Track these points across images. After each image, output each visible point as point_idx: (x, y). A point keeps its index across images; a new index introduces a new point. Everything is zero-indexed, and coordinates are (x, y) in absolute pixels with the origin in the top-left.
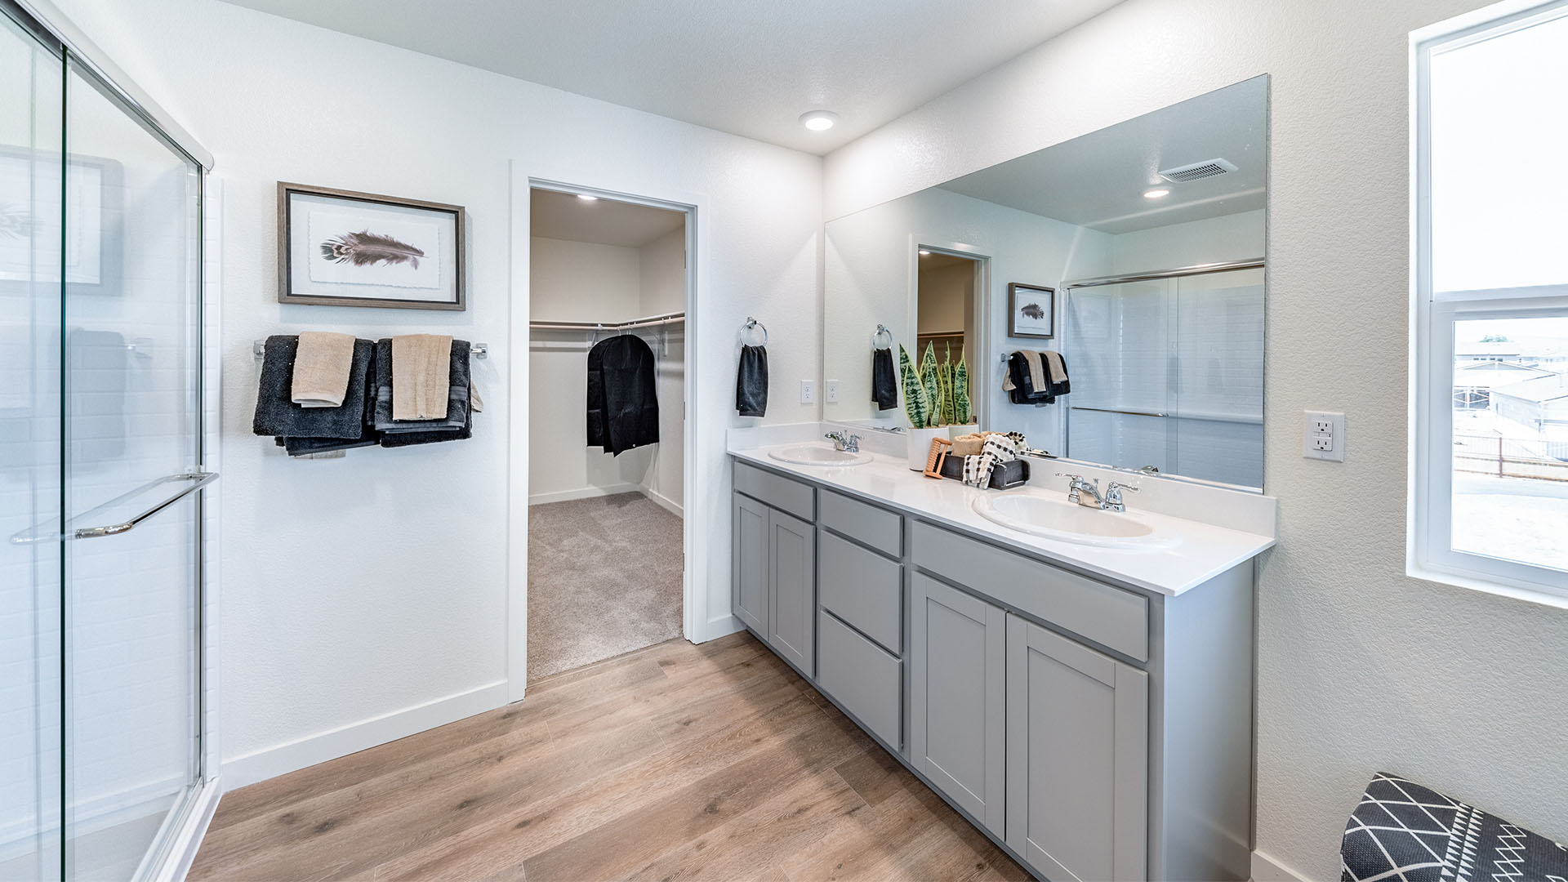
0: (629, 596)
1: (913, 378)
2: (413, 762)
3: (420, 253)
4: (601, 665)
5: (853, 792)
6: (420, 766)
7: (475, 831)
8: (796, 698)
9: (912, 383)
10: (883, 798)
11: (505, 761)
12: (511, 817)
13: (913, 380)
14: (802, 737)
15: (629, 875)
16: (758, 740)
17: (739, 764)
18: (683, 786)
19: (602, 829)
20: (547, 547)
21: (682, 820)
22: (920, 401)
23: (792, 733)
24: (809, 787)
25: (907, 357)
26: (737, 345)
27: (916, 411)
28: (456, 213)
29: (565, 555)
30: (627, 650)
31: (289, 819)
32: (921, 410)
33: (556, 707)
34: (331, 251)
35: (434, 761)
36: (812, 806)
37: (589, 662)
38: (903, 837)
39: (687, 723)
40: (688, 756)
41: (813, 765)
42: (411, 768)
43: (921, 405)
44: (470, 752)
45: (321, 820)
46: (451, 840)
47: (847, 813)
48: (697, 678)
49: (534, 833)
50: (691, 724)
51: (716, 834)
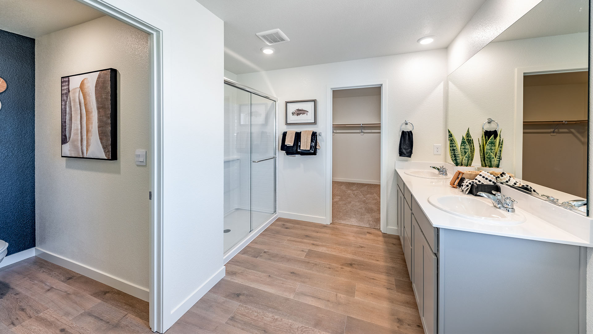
0: (374, 214)
1: (453, 144)
2: (304, 226)
3: (308, 112)
4: (352, 226)
5: (395, 286)
6: (304, 227)
7: (305, 241)
8: (402, 259)
9: (453, 146)
10: (404, 293)
11: (318, 233)
12: (312, 242)
13: (453, 145)
14: (393, 267)
15: (324, 263)
16: (378, 260)
17: (367, 261)
18: (348, 257)
19: (326, 253)
20: (362, 195)
21: (342, 262)
22: (456, 154)
23: (390, 265)
24: (383, 277)
25: (451, 135)
26: (400, 131)
27: (454, 158)
28: (314, 101)
29: (365, 198)
30: (361, 226)
31: (284, 225)
32: (457, 158)
33: (335, 229)
34: (293, 114)
35: (307, 227)
36: (378, 280)
37: (349, 224)
38: (399, 303)
39: (362, 247)
40: (355, 253)
41: (388, 274)
42: (303, 226)
43: (457, 156)
44: (313, 229)
45: (287, 227)
46: (301, 240)
47: (387, 288)
48: (374, 240)
49: (314, 246)
50: (362, 248)
51: (348, 269)
